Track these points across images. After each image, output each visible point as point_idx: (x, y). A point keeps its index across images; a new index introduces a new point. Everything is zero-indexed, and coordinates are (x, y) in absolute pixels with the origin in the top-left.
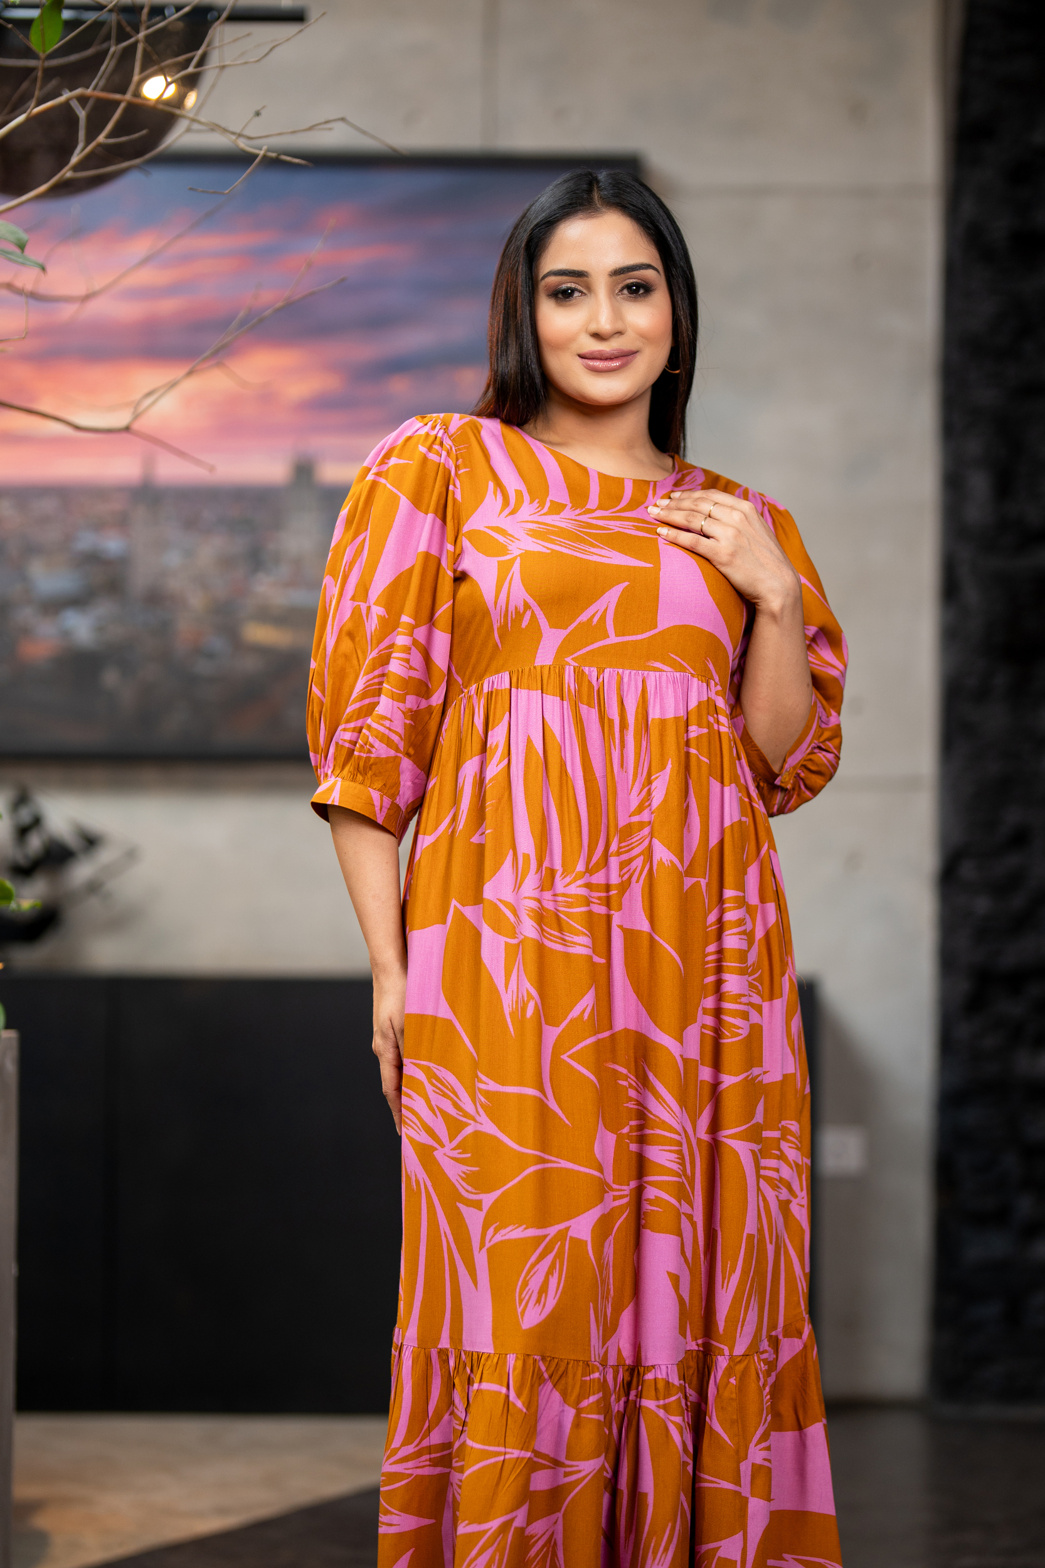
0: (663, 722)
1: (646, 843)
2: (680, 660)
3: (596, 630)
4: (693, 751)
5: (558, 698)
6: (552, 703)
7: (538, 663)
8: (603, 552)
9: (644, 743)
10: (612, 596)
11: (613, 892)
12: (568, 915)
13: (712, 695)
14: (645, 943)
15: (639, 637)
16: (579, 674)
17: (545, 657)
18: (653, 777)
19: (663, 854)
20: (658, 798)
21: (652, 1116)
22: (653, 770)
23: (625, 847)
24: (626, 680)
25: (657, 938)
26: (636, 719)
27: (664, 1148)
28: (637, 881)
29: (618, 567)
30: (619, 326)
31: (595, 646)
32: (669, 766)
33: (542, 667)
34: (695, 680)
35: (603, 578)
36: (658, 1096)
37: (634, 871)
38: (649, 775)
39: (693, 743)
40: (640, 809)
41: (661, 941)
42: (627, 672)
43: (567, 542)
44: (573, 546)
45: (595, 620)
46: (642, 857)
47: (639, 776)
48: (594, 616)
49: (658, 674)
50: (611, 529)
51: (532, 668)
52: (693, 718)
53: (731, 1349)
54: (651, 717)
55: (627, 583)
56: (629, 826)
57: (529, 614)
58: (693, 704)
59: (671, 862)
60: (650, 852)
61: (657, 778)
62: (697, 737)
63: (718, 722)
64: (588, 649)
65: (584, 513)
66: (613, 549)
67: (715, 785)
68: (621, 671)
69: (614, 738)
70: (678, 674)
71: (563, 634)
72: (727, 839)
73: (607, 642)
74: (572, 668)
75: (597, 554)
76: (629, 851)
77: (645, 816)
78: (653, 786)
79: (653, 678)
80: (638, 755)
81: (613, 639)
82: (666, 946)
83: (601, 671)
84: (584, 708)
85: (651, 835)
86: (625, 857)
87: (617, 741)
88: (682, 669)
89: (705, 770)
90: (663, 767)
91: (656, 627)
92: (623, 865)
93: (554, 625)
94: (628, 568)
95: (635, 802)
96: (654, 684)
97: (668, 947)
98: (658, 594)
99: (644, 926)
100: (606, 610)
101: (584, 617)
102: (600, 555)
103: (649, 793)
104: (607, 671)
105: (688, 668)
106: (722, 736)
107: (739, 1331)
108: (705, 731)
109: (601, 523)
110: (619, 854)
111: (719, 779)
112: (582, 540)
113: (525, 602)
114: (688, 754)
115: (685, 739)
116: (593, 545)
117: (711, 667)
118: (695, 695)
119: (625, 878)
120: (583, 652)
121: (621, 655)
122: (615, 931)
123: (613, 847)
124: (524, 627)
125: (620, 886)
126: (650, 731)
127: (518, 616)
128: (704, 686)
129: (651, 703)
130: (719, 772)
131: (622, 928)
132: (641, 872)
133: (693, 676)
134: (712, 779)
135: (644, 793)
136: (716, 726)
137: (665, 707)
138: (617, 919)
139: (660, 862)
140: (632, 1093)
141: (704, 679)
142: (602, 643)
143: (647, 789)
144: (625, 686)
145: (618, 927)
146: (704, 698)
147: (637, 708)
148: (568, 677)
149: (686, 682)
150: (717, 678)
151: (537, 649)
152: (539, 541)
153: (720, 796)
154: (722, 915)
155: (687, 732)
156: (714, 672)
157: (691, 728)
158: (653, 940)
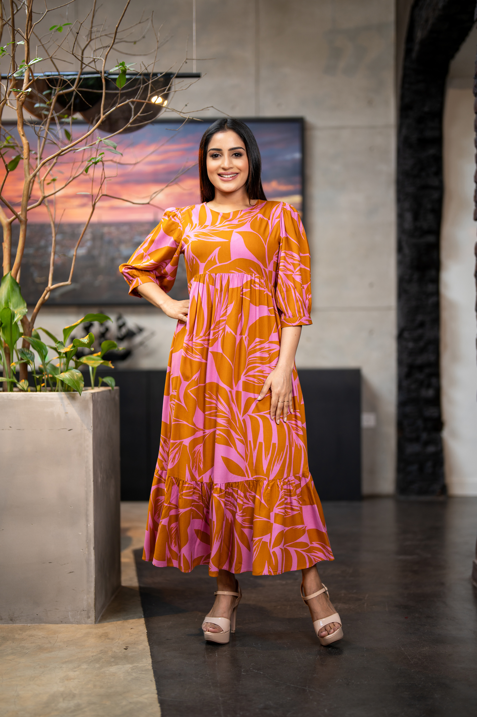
0: (233, 289)
1: (223, 326)
2: (240, 269)
3: (213, 262)
4: (244, 297)
5: (203, 284)
6: (201, 284)
8: (215, 238)
9: (227, 295)
10: (216, 252)
11: (210, 341)
12: (196, 349)
13: (253, 278)
14: (220, 356)
15: (226, 263)
16: (210, 276)
17: (201, 272)
19: (228, 330)
20: (229, 312)
21: (219, 409)
22: (228, 305)
23: (216, 328)
24: (223, 276)
26: (225, 288)
27: (222, 419)
28: (220, 337)
29: (218, 242)
30: (231, 166)
31: (214, 267)
32: (234, 302)
33: (200, 275)
35: (213, 246)
36: (221, 403)
37: (219, 334)
38: (227, 305)
39: (244, 294)
40: (223, 315)
41: (224, 355)
42: (224, 274)
43: (202, 236)
44: (205, 238)
45: (213, 259)
46: (222, 330)
47: (224, 306)
48: (212, 258)
49: (233, 274)
50: (220, 230)
51: (198, 276)
52: (244, 286)
53: (268, 478)
54: (229, 287)
55: (220, 247)
56: (219, 321)
57: (194, 259)
58: (245, 282)
59: (230, 332)
60: (224, 329)
61: (229, 306)
62: (246, 292)
63: (255, 286)
64: (212, 268)
65: (214, 227)
66: (218, 237)
67: (253, 307)
68: (222, 274)
70: (240, 274)
71: (204, 264)
73: (217, 265)
74: (208, 274)
75: (212, 239)
76: (218, 329)
77: (224, 318)
78: (228, 309)
79: (232, 276)
80: (225, 299)
81: (218, 265)
82: (227, 357)
83: (216, 274)
84: (211, 286)
85: (226, 324)
87: (219, 295)
88: (242, 272)
89: (248, 303)
90: (231, 303)
91: (231, 260)
92: (214, 334)
93: (201, 262)
95: (222, 313)
96: (231, 277)
97: (227, 358)
98: (230, 250)
99: (220, 351)
100: (215, 256)
101: (209, 259)
103: (226, 311)
104: (218, 274)
105: (243, 271)
106: (256, 291)
107: (271, 472)
108: (249, 290)
109: (217, 229)
111: (255, 305)
112: (209, 236)
113: (193, 257)
114: (242, 297)
115: (242, 293)
116: (211, 236)
117: (252, 269)
118: (246, 279)
119: (216, 337)
120: (211, 269)
121: (221, 269)
122: (209, 354)
123: (212, 328)
124: (194, 264)
125: (213, 339)
126: (229, 292)
127: (193, 260)
128: (250, 275)
129: (230, 283)
130: (254, 302)
131: (212, 352)
132: (221, 335)
133: (245, 273)
134: (252, 305)
135: (225, 311)
136: (254, 288)
137: (235, 284)
138: (210, 349)
139: (227, 332)
140: (214, 401)
141: (249, 274)
142: (215, 266)
143: (226, 310)
144: (223, 278)
145: (210, 352)
146: (249, 279)
147: (226, 285)
148: (207, 278)
149: (243, 276)
150: (256, 273)
151: (199, 270)
152: (196, 238)
153: (254, 309)
154: (255, 346)
155: (242, 290)
156: (254, 271)
157: (244, 290)
158: (222, 355)
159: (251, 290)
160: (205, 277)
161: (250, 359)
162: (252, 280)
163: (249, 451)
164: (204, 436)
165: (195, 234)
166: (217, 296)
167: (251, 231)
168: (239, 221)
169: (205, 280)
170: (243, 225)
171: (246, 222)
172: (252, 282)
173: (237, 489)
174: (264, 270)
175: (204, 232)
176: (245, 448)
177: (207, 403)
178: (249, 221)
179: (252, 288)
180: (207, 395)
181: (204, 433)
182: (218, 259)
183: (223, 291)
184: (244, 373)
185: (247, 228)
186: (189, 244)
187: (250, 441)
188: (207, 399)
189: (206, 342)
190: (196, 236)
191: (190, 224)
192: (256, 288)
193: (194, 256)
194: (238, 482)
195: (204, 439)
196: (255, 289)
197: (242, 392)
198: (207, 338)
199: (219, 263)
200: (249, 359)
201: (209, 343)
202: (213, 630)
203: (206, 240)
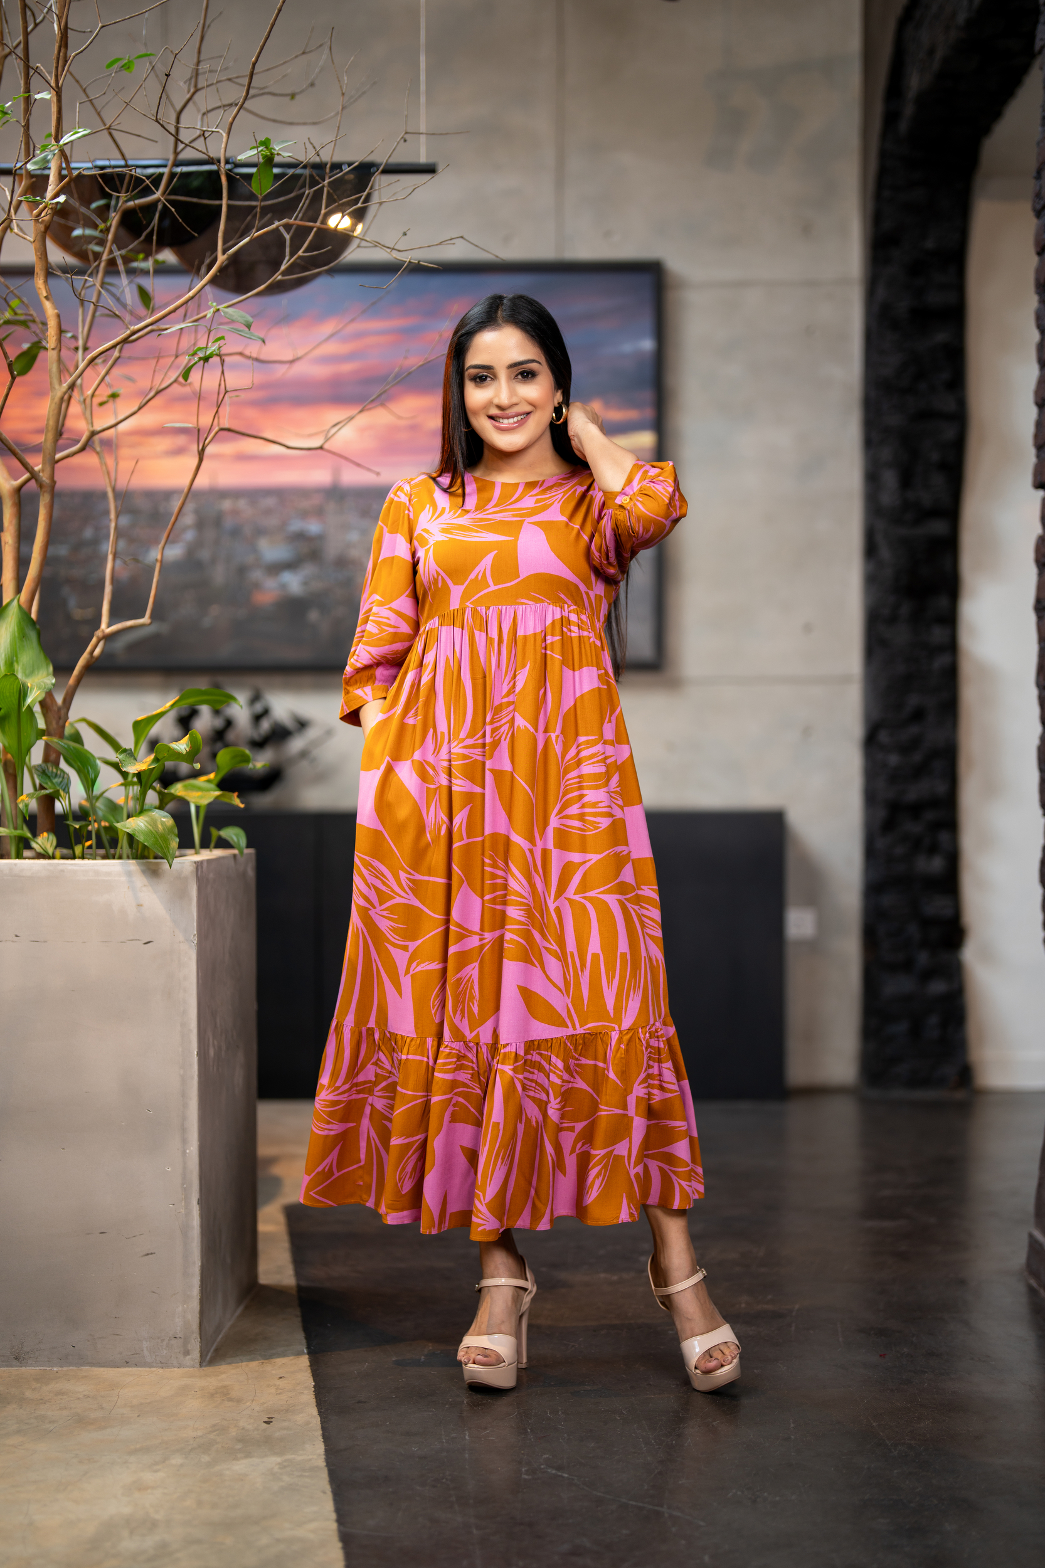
0: (525, 637)
1: (511, 716)
2: (538, 596)
3: (481, 583)
4: (549, 652)
6: (458, 630)
7: (451, 608)
8: (482, 535)
9: (513, 652)
10: (488, 561)
11: (487, 748)
13: (565, 614)
14: (508, 778)
15: (509, 584)
16: (475, 612)
17: (455, 604)
18: (517, 673)
19: (521, 722)
20: (519, 686)
21: (510, 888)
22: (517, 670)
23: (497, 718)
24: (503, 612)
25: (515, 775)
26: (508, 637)
27: (516, 908)
28: (505, 740)
29: (491, 543)
30: (514, 400)
31: (482, 593)
32: (530, 664)
33: (454, 611)
34: (552, 606)
35: (481, 551)
36: (513, 876)
37: (502, 734)
38: (515, 672)
39: (549, 647)
40: (508, 694)
41: (517, 777)
42: (504, 607)
43: (461, 532)
44: (465, 534)
45: (480, 577)
46: (508, 724)
47: (509, 673)
48: (478, 574)
49: (524, 606)
50: (495, 519)
51: (448, 612)
52: (549, 631)
53: (620, 1027)
54: (518, 634)
55: (496, 552)
56: (501, 705)
57: (440, 578)
58: (549, 621)
59: (525, 726)
60: (512, 721)
61: (519, 673)
62: (552, 643)
63: (570, 631)
64: (479, 595)
67: (568, 672)
68: (500, 607)
69: (494, 650)
70: (538, 605)
71: (462, 588)
72: (578, 705)
73: (489, 590)
75: (477, 535)
76: (500, 721)
77: (511, 698)
78: (517, 679)
79: (521, 610)
80: (509, 659)
81: (493, 588)
82: (520, 780)
83: (487, 608)
84: (477, 633)
86: (496, 725)
87: (496, 652)
88: (543, 601)
89: (557, 664)
90: (524, 666)
91: (519, 577)
92: (493, 731)
93: (456, 584)
94: (497, 542)
95: (505, 689)
96: (521, 613)
97: (521, 782)
98: (517, 557)
99: (507, 766)
100: (485, 570)
101: (472, 576)
102: (481, 537)
103: (515, 683)
104: (491, 608)
105: (545, 600)
106: (573, 639)
107: (623, 1014)
108: (558, 638)
111: (571, 668)
112: (471, 530)
113: (437, 572)
114: (546, 654)
115: (544, 645)
116: (477, 532)
117: (563, 596)
118: (551, 615)
119: (496, 738)
120: (476, 597)
121: (499, 597)
122: (488, 773)
123: (488, 719)
124: (440, 586)
125: (491, 743)
126: (518, 643)
127: (436, 581)
128: (558, 608)
129: (519, 627)
130: (571, 663)
131: (492, 771)
132: (507, 734)
133: (549, 604)
134: (565, 669)
135: (512, 683)
136: (569, 634)
137: (529, 627)
138: (488, 766)
139: (519, 726)
140: (500, 873)
141: (557, 605)
142: (486, 591)
143: (513, 681)
144: (503, 616)
145: (489, 770)
146: (558, 616)
147: (510, 629)
148: (468, 615)
149: (544, 609)
150: (570, 602)
151: (449, 600)
152: (445, 535)
153: (571, 678)
154: (578, 753)
155: (545, 640)
156: (566, 599)
157: (549, 638)
158: (512, 777)
159: (562, 639)
160: (463, 614)
161: (568, 783)
162: (564, 618)
163: (572, 974)
164: (482, 947)
165: (443, 528)
166: (492, 653)
167: (560, 518)
168: (538, 501)
169: (465, 621)
170: (545, 508)
171: (553, 504)
172: (564, 622)
173: (549, 1053)
174: (587, 594)
175: (462, 523)
176: (563, 967)
177: (487, 876)
178: (558, 500)
179: (564, 633)
180: (487, 861)
181: (481, 940)
182: (492, 576)
183: (505, 642)
184: (555, 811)
185: (554, 515)
186: (430, 547)
187: (572, 953)
188: (487, 869)
189: (479, 751)
190: (444, 531)
191: (431, 508)
192: (573, 635)
193: (439, 571)
194: (552, 1039)
195: (481, 952)
196: (571, 636)
197: (554, 850)
198: (480, 741)
199: (494, 585)
200: (566, 782)
201: (484, 752)
202: (485, 1359)
203: (465, 539)
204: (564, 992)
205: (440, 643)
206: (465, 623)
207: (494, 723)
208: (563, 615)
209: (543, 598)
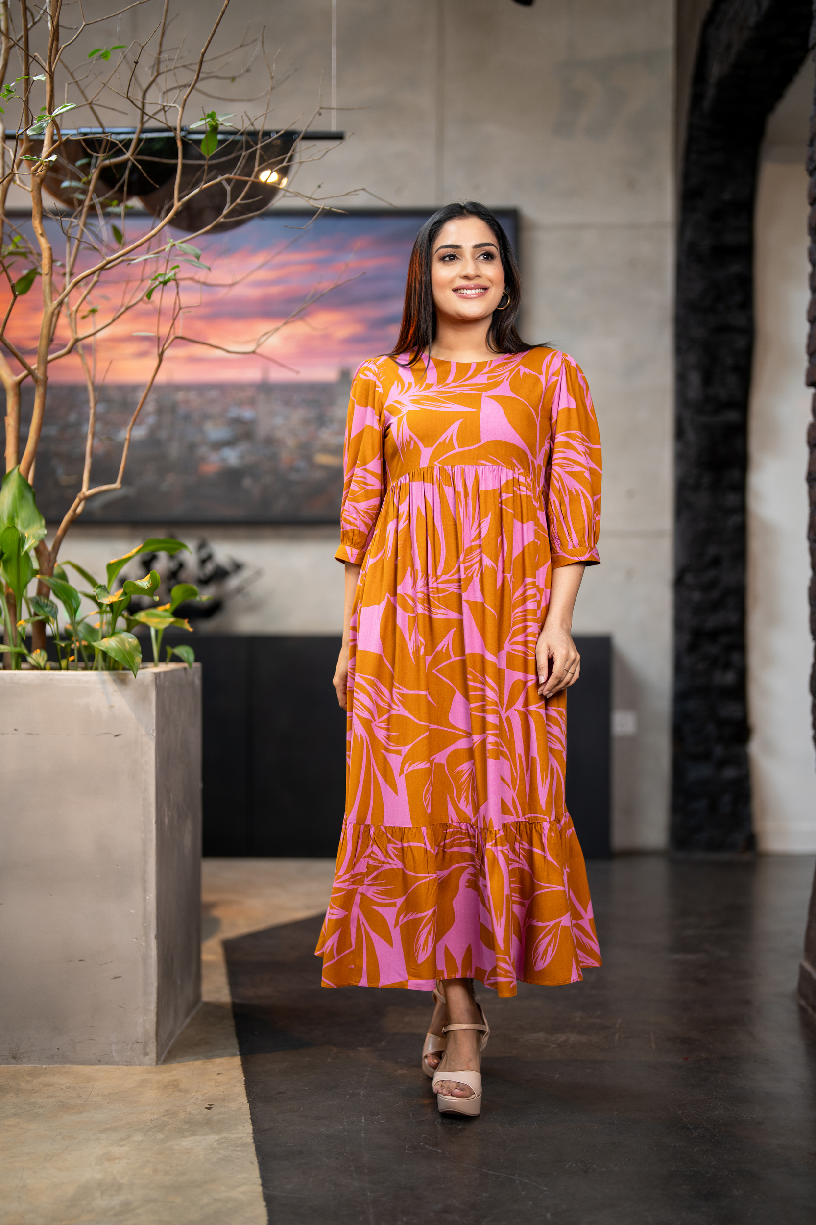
0: (486, 492)
1: (478, 558)
2: (495, 459)
3: (448, 446)
4: (504, 507)
5: (431, 484)
6: (428, 486)
7: (421, 467)
8: (449, 406)
10: (454, 428)
11: (462, 583)
12: (434, 598)
13: (516, 476)
14: (480, 607)
15: (472, 447)
16: (442, 470)
17: (424, 463)
18: (481, 521)
19: (487, 562)
20: (484, 532)
21: (487, 698)
22: (482, 518)
23: (468, 558)
24: (467, 470)
25: (486, 606)
26: (473, 491)
28: (476, 576)
29: (457, 412)
30: (477, 274)
31: (448, 454)
32: (490, 515)
33: (423, 468)
34: (505, 469)
35: (449, 419)
36: (490, 687)
37: (475, 571)
39: (504, 503)
40: (475, 539)
41: (488, 607)
42: (467, 467)
43: (430, 403)
44: (433, 405)
45: (447, 441)
46: (477, 564)
47: (475, 521)
48: (446, 439)
49: (483, 466)
50: (457, 392)
51: (419, 470)
52: (503, 489)
53: (550, 818)
54: (480, 489)
55: (462, 420)
56: (471, 547)
57: (413, 441)
58: (503, 482)
59: (492, 565)
60: (481, 561)
61: (484, 521)
62: (506, 499)
63: (520, 490)
64: (445, 456)
65: (444, 386)
66: (455, 403)
67: (518, 524)
68: (463, 466)
69: (460, 500)
70: (495, 466)
71: (431, 450)
72: (526, 551)
73: (455, 451)
74: (438, 467)
75: (445, 407)
76: (471, 561)
77: (478, 542)
78: (482, 526)
79: (481, 469)
81: (458, 450)
83: (453, 467)
84: (445, 487)
85: (481, 553)
86: (468, 564)
88: (499, 464)
89: (510, 516)
90: (486, 516)
91: (480, 442)
92: (466, 569)
93: (426, 446)
94: (463, 412)
95: (473, 535)
96: (481, 472)
97: (491, 609)
98: (480, 425)
99: (479, 599)
100: (452, 435)
101: (441, 440)
102: (447, 407)
103: (480, 530)
104: (456, 467)
105: (501, 463)
106: (522, 497)
108: (511, 495)
109: (451, 390)
110: (464, 562)
111: (520, 520)
112: (439, 401)
113: (410, 436)
114: (501, 508)
115: (500, 501)
116: (444, 403)
117: (515, 461)
118: (506, 476)
119: (469, 575)
120: (443, 458)
121: (462, 458)
122: (464, 604)
123: (461, 559)
124: (412, 448)
125: (467, 578)
126: (480, 497)
127: (409, 443)
128: (511, 471)
129: (480, 483)
130: (520, 517)
131: (467, 601)
132: (478, 572)
133: (504, 467)
134: (516, 521)
135: (478, 530)
136: (518, 492)
137: (488, 484)
138: (465, 596)
139: (487, 565)
140: (479, 685)
141: (510, 468)
142: (452, 453)
143: (479, 528)
144: (467, 474)
145: (465, 601)
146: (511, 478)
147: (473, 485)
148: (436, 472)
149: (500, 470)
150: (519, 467)
151: (420, 459)
152: (416, 405)
153: (520, 529)
154: (525, 592)
155: (501, 497)
156: (517, 464)
157: (503, 494)
158: (484, 607)
159: (514, 496)
160: (432, 472)
161: (516, 616)
162: (515, 479)
163: (519, 772)
165: (413, 400)
166: (460, 505)
167: (512, 395)
168: (489, 378)
169: (435, 477)
170: (497, 385)
171: (502, 381)
172: (515, 482)
174: (532, 461)
175: (429, 395)
176: (511, 766)
177: (470, 689)
178: (507, 377)
179: (515, 492)
180: (469, 676)
182: (458, 441)
183: (470, 496)
184: (508, 639)
185: (505, 390)
186: (403, 416)
187: (520, 755)
188: (470, 683)
189: (457, 584)
190: (414, 402)
191: (399, 384)
192: (522, 493)
193: (412, 435)
195: (470, 752)
196: (520, 495)
197: (506, 670)
198: (456, 577)
199: (459, 448)
200: (515, 615)
201: (460, 586)
202: (462, 1092)
203: (435, 409)
204: (511, 786)
205: (412, 495)
206: (435, 479)
207: (466, 562)
208: (514, 476)
209: (499, 461)
